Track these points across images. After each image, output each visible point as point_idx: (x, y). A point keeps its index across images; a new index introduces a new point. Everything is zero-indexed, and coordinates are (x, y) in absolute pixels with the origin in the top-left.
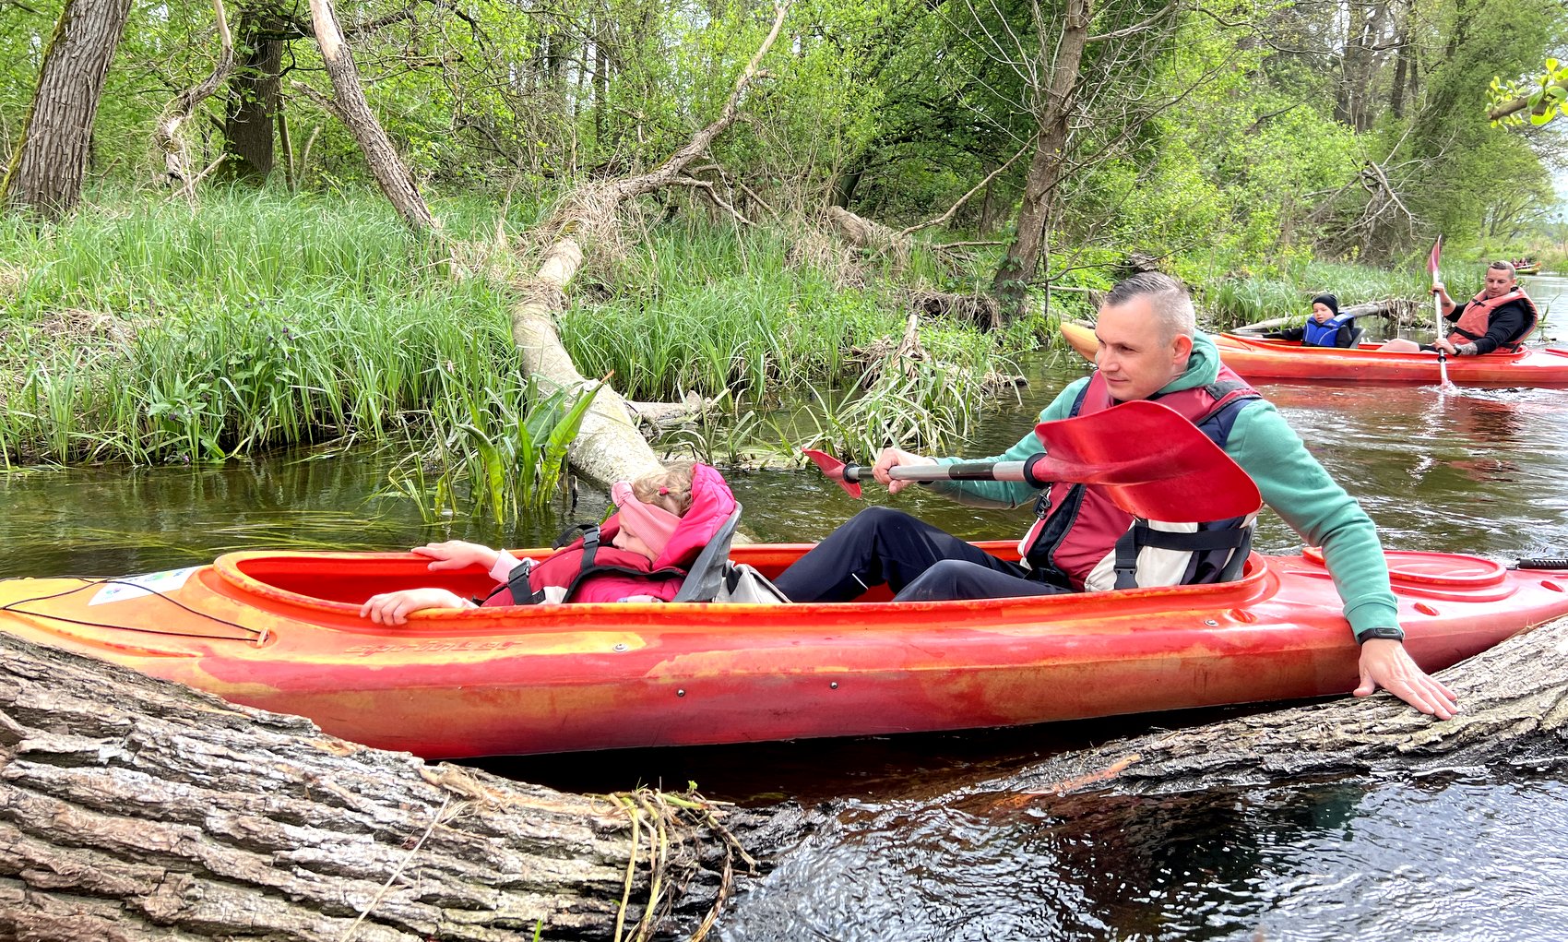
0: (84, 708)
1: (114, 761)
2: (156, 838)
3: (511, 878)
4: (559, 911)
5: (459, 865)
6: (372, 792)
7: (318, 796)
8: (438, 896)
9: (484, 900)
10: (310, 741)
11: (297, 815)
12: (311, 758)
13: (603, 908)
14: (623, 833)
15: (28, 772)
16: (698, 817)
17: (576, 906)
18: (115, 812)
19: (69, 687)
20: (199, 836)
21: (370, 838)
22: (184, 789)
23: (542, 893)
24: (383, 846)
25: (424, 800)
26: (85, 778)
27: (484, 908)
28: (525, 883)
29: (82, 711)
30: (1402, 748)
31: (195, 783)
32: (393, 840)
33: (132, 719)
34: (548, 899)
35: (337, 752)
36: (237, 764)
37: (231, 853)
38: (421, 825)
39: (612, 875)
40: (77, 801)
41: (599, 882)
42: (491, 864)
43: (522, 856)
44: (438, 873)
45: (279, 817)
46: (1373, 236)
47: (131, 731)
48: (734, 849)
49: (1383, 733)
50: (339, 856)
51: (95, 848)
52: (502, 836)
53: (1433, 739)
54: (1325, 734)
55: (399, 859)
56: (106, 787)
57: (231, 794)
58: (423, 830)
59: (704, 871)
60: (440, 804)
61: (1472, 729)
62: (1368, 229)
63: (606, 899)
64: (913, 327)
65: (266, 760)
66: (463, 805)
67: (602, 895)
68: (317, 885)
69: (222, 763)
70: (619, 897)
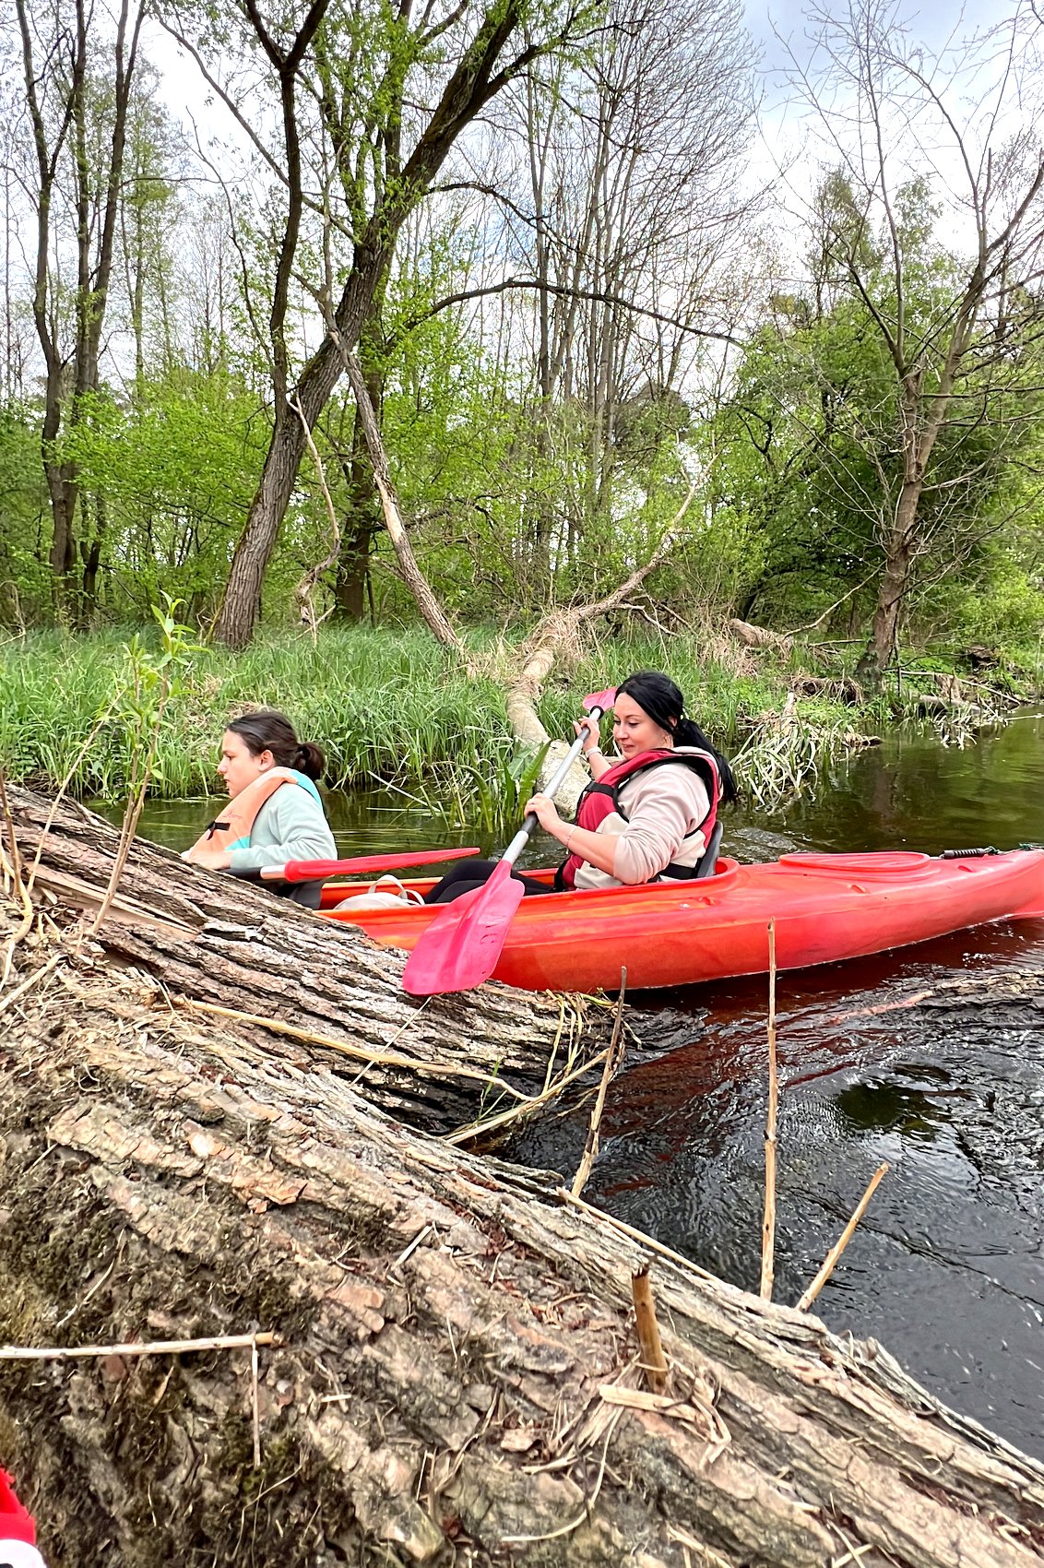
1: (253, 939)
2: (274, 985)
3: (479, 1033)
4: (509, 1057)
5: (448, 1023)
6: (396, 972)
7: (367, 972)
8: (434, 1039)
9: (462, 1045)
10: (362, 940)
11: (352, 980)
12: (361, 950)
13: (539, 1059)
15: (208, 941)
16: (604, 1010)
17: (520, 1056)
18: (253, 968)
19: (231, 897)
20: (297, 986)
21: (394, 999)
22: (290, 958)
23: (498, 1045)
24: (401, 1005)
26: (238, 947)
27: (462, 1050)
28: (488, 1038)
29: (238, 910)
31: (296, 956)
32: (407, 1002)
33: (263, 917)
34: (501, 1049)
35: (377, 947)
36: (320, 948)
37: (314, 998)
39: (544, 1040)
40: (232, 959)
41: (537, 1043)
42: (467, 1023)
43: (487, 1021)
44: (434, 1025)
45: (342, 981)
47: (262, 924)
50: (375, 1008)
51: (242, 987)
52: (475, 1008)
55: (411, 1014)
56: (249, 953)
57: (316, 965)
63: (540, 1054)
64: (791, 702)
65: (336, 947)
67: (536, 1051)
68: (364, 1024)
69: (312, 946)
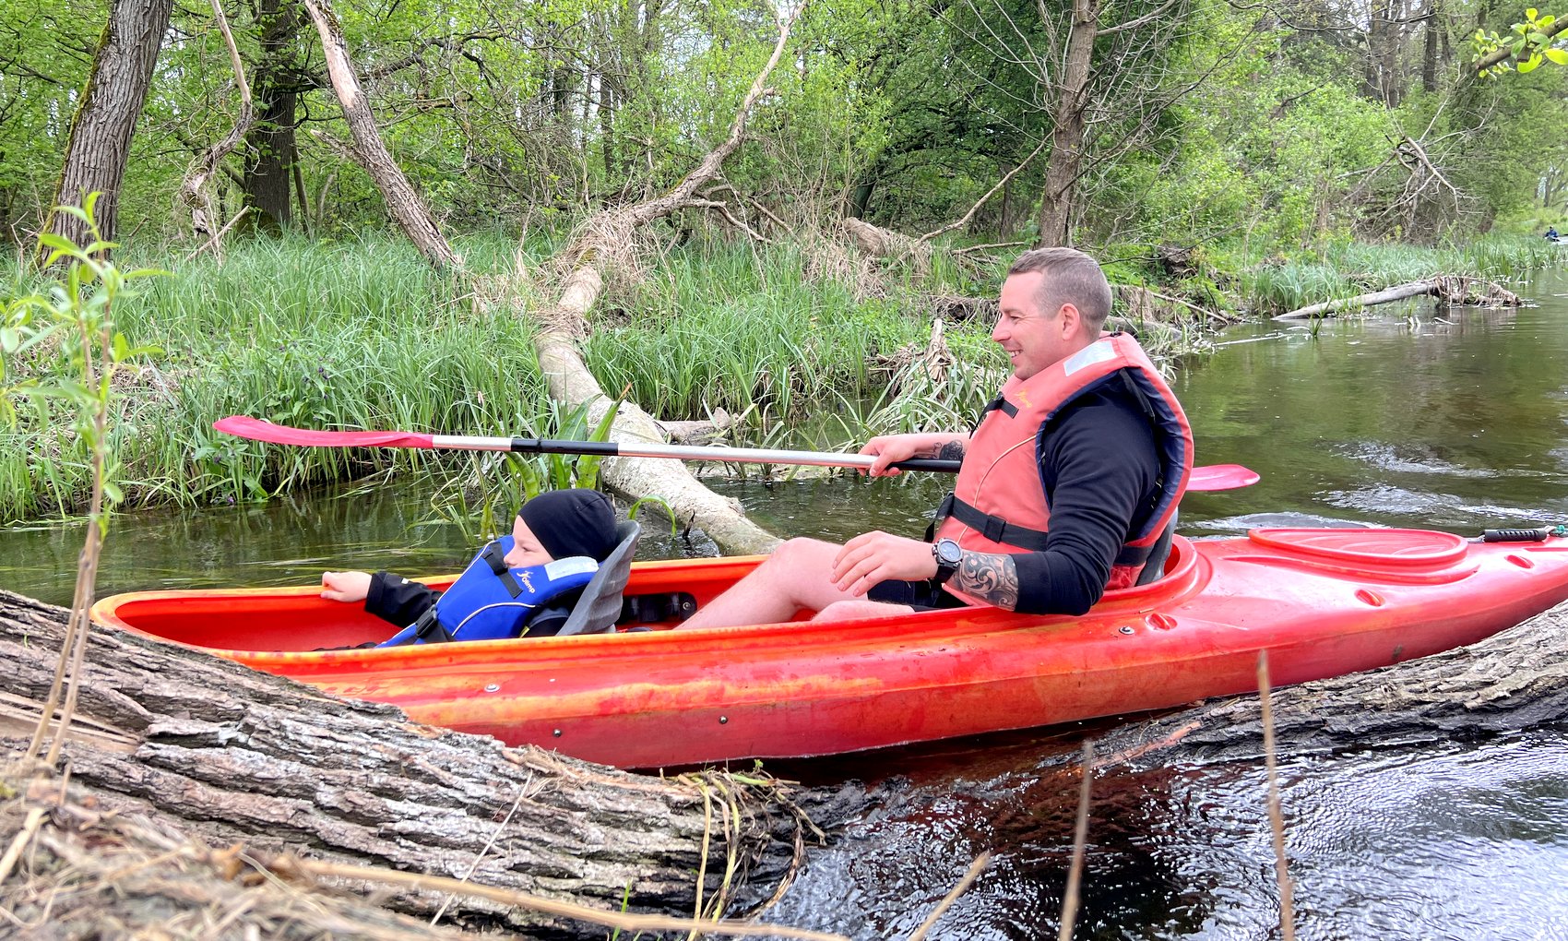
0: (202, 695)
1: (232, 741)
2: (274, 811)
3: (595, 848)
4: (642, 879)
5: (547, 837)
6: (461, 770)
7: (415, 773)
8: (529, 864)
9: (571, 869)
10: (401, 725)
11: (396, 790)
12: (403, 741)
13: (682, 876)
14: (695, 807)
15: (158, 752)
16: (766, 793)
17: (657, 875)
18: (236, 788)
19: (186, 678)
20: (311, 810)
21: (462, 812)
22: (295, 766)
23: (625, 863)
24: (475, 819)
25: (509, 777)
26: (208, 757)
27: (572, 876)
28: (608, 853)
29: (201, 698)
30: (1469, 705)
31: (303, 761)
32: (484, 814)
33: (244, 704)
34: (630, 868)
35: (426, 735)
36: (339, 745)
37: (340, 825)
38: (509, 800)
39: (688, 846)
40: (202, 778)
41: (677, 852)
42: (575, 835)
43: (604, 829)
44: (528, 844)
45: (381, 792)
46: (1417, 214)
47: (243, 716)
48: (804, 822)
49: (1448, 690)
50: (436, 828)
51: (221, 820)
52: (583, 810)
53: (1501, 694)
54: (1388, 694)
55: (492, 831)
56: (227, 765)
57: (337, 771)
58: (511, 804)
59: (775, 843)
60: (525, 781)
61: (1541, 683)
62: (1410, 207)
63: (684, 868)
64: (939, 331)
65: (364, 741)
66: (545, 781)
67: (681, 865)
68: (420, 855)
69: (326, 743)
70: (697, 866)
